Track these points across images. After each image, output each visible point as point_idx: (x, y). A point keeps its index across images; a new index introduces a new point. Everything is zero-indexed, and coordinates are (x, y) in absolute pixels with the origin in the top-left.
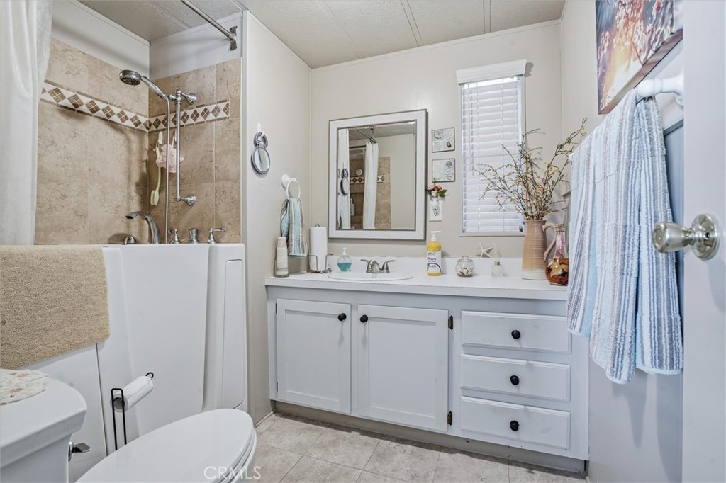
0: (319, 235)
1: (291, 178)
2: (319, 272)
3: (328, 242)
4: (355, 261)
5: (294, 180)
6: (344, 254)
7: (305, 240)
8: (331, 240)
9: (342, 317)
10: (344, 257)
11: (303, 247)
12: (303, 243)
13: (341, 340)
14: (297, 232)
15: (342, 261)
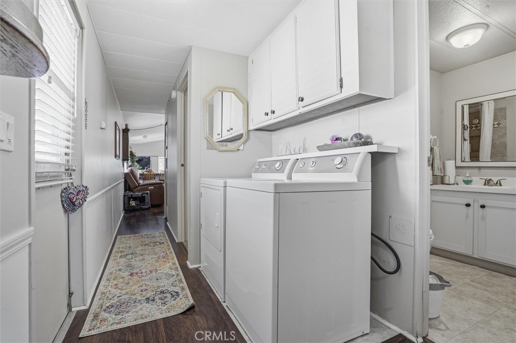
0: (450, 165)
1: (433, 136)
2: (451, 185)
3: (456, 169)
4: (475, 179)
5: (436, 137)
6: (468, 175)
7: (442, 167)
8: (457, 167)
9: (468, 205)
10: (467, 177)
11: (441, 170)
12: (441, 169)
13: (467, 217)
14: (437, 163)
15: (466, 179)
